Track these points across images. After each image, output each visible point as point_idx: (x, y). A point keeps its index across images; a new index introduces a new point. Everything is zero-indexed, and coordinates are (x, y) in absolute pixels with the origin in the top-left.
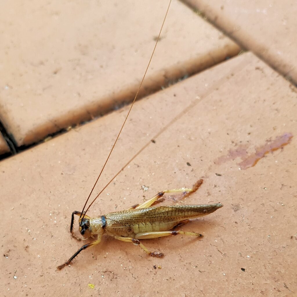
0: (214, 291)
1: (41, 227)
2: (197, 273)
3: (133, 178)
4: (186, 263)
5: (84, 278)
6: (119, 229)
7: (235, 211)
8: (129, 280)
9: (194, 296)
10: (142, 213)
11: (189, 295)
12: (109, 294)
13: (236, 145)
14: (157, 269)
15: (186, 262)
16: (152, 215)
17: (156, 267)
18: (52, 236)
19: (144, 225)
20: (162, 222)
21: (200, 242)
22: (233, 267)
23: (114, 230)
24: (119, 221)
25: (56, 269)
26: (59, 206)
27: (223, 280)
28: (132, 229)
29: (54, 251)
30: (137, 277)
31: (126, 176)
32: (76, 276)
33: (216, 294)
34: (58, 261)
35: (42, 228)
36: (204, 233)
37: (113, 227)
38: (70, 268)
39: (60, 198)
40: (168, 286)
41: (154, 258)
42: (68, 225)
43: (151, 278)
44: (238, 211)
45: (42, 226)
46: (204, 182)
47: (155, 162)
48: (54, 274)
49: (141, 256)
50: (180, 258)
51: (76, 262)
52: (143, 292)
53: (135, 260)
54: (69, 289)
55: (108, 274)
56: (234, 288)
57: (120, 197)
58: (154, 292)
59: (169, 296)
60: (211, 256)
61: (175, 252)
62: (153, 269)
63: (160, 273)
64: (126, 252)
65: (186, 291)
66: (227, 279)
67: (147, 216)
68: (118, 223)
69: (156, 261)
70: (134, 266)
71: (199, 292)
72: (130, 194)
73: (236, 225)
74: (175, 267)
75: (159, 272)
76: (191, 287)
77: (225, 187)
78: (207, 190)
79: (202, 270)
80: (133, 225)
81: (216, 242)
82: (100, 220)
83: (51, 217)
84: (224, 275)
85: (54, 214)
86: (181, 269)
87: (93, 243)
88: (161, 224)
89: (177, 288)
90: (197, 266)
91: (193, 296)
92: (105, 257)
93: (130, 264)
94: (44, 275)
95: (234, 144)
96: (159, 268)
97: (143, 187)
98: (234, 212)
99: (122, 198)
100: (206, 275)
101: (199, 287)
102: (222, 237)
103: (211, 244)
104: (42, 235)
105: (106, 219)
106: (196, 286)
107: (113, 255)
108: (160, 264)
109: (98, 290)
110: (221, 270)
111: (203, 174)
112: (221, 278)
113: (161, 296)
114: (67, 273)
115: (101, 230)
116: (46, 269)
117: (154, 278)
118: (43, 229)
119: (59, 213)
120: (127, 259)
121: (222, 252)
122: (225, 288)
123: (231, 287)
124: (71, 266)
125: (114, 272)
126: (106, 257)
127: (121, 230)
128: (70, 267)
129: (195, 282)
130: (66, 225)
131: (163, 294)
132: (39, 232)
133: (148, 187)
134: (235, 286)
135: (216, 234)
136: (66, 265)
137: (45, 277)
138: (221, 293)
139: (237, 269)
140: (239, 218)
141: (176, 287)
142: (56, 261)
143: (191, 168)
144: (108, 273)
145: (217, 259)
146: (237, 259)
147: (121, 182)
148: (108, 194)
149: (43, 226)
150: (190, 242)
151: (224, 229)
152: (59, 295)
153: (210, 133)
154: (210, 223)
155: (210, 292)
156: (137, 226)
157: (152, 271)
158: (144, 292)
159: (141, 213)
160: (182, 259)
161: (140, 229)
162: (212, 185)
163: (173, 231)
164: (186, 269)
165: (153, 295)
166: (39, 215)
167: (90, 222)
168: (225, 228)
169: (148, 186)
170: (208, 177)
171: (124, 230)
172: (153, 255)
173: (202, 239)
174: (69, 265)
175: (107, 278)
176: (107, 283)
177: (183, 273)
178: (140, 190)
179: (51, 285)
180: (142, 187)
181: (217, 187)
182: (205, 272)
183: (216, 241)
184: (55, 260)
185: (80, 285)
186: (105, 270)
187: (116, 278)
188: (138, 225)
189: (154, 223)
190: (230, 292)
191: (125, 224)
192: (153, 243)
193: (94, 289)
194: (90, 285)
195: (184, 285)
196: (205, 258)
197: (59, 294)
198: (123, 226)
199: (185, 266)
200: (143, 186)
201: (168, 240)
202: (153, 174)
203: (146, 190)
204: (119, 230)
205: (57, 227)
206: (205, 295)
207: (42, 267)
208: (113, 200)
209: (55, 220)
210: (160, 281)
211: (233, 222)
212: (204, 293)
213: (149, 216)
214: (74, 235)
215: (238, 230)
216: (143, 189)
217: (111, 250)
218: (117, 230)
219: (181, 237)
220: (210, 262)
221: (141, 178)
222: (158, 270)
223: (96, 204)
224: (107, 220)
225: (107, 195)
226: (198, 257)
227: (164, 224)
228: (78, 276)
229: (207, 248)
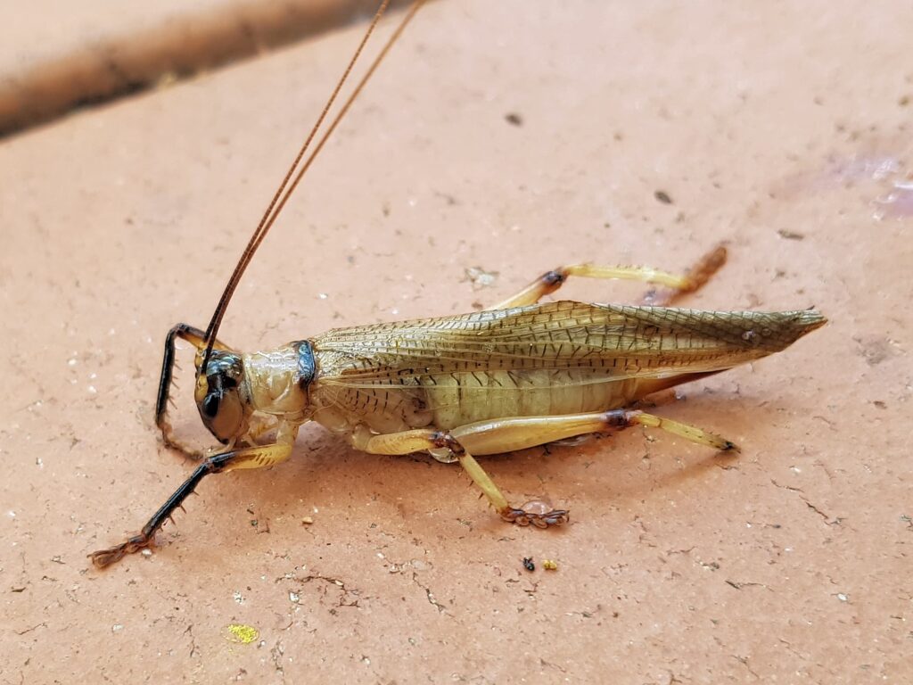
0: (802, 664)
1: (30, 405)
2: (717, 589)
3: (431, 241)
4: (670, 553)
5: (209, 601)
6: (372, 395)
7: (872, 362)
8: (414, 614)
9: (709, 682)
10: (478, 325)
11: (689, 676)
12: (323, 668)
13: (855, 136)
14: (540, 572)
15: (668, 549)
16: (519, 338)
17: (535, 562)
18: (76, 441)
19: (485, 384)
20: (560, 374)
21: (725, 472)
22: (881, 569)
23: (348, 399)
24: (375, 357)
25: (86, 563)
26: (113, 332)
27: (841, 622)
28: (430, 401)
29: (82, 496)
30: (451, 601)
31: (398, 233)
32: (174, 594)
33: (810, 676)
34: (95, 537)
35: (33, 411)
36: (742, 439)
37: (346, 385)
38: (147, 562)
39: (117, 305)
40: (590, 641)
41: (526, 530)
42: (145, 403)
43: (515, 608)
44: (883, 364)
45: (35, 403)
46: (730, 257)
47: (521, 188)
48: (76, 583)
49: (468, 524)
50: (642, 532)
51: (177, 540)
52: (476, 661)
53: (441, 537)
54: (142, 643)
55: (319, 589)
56: (890, 651)
57: (375, 306)
58: (529, 661)
59: (598, 679)
60: (778, 527)
61: (618, 509)
62: (520, 574)
63: (555, 590)
64: (401, 506)
65: (674, 661)
66: (856, 614)
67: (497, 340)
68: (368, 367)
69: (532, 543)
70: (433, 561)
71: (732, 666)
72: (418, 297)
73: (881, 413)
74: (620, 567)
75: (548, 583)
76: (693, 647)
77: (821, 277)
78: (748, 286)
79: (740, 581)
80: (435, 379)
81: (797, 474)
82: (289, 354)
83: (74, 372)
84: (843, 598)
85: (87, 362)
86: (645, 573)
87: (257, 452)
88: (557, 385)
89: (629, 647)
90: (718, 562)
91: (706, 680)
92: (305, 523)
93: (419, 550)
94: (29, 586)
95: (847, 135)
96: (548, 568)
97: (473, 272)
98: (868, 367)
99: (384, 310)
100: (762, 599)
101: (731, 647)
102: (824, 456)
103: (774, 483)
104: (28, 438)
105: (317, 350)
106: (720, 644)
107: (340, 515)
108: (553, 553)
109: (273, 651)
110: (828, 582)
111: (724, 231)
112: (829, 611)
113: (561, 681)
114: (133, 582)
115: (292, 394)
116: (42, 565)
117: (528, 608)
118: (38, 414)
119: (110, 358)
120: (403, 534)
121: (826, 512)
122: (850, 652)
123: (879, 650)
124: (155, 556)
125: (347, 581)
126: (309, 524)
127: (382, 401)
128: (147, 557)
129: (713, 625)
130: (138, 402)
131: (568, 673)
132: (17, 426)
133: (495, 274)
134: (896, 642)
135: (797, 443)
136: (129, 549)
137: (35, 594)
138: (831, 672)
139: (897, 579)
140: (892, 389)
141: (626, 643)
142: (88, 535)
143: (671, 211)
144: (316, 583)
145: (804, 538)
146: (895, 541)
147: (379, 255)
148: (323, 296)
149: (39, 404)
150: (682, 474)
151: (829, 425)
152: (94, 668)
153: (744, 98)
154: (766, 406)
155: (784, 666)
156: (455, 385)
157: (516, 578)
158: (484, 662)
159: (471, 326)
160: (649, 535)
161: (466, 400)
162: (767, 270)
163: (610, 414)
164: (669, 575)
165: (525, 673)
166: (23, 362)
167: (247, 365)
168: (834, 424)
169: (495, 269)
170: (748, 243)
171: (392, 402)
172: (520, 515)
173: (734, 463)
174: (146, 552)
175: (316, 605)
176: (313, 622)
177: (657, 590)
178: (462, 282)
179: (61, 627)
180: (466, 271)
181: (787, 278)
182: (754, 589)
183: (797, 470)
184: (84, 532)
185: (189, 628)
186: (304, 571)
187: (355, 604)
188: (459, 384)
189: (527, 379)
190: (872, 667)
191: (399, 373)
192: (521, 474)
193: (255, 645)
194: (237, 629)
195: (660, 638)
196: (754, 536)
197: (95, 665)
198: (391, 383)
199: (664, 562)
200: (473, 270)
201: (587, 465)
202: (515, 228)
203: (486, 283)
204: (372, 402)
205: (98, 407)
206: (761, 677)
207: (22, 554)
208: (343, 318)
209: (90, 382)
210: (554, 620)
211: (865, 401)
212: (754, 667)
213: (505, 340)
214: (170, 436)
215: (889, 431)
216: (473, 280)
217: (332, 497)
218: (363, 399)
219: (644, 454)
220: (775, 551)
221: (463, 242)
222: (541, 576)
223: (273, 328)
224: (321, 355)
225: (317, 298)
226: (721, 531)
227: (568, 383)
228: (185, 596)
229: (757, 497)
